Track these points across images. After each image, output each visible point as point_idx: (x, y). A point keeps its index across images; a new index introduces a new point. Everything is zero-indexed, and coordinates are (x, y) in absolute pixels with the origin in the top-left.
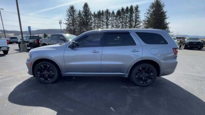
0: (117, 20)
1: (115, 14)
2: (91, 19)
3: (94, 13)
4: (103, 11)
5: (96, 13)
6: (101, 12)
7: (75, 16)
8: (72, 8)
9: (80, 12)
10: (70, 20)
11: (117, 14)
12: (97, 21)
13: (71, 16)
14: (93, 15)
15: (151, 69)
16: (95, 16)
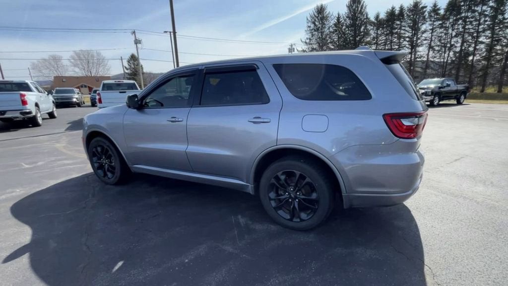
0: (446, 28)
1: (442, 12)
2: (367, 33)
3: (377, 17)
4: (402, 9)
5: (383, 16)
6: (397, 12)
7: (326, 31)
8: (321, 10)
9: (338, 18)
10: (314, 41)
11: (447, 10)
12: (383, 38)
13: (318, 29)
14: (371, 23)
15: (308, 180)
16: (379, 23)
